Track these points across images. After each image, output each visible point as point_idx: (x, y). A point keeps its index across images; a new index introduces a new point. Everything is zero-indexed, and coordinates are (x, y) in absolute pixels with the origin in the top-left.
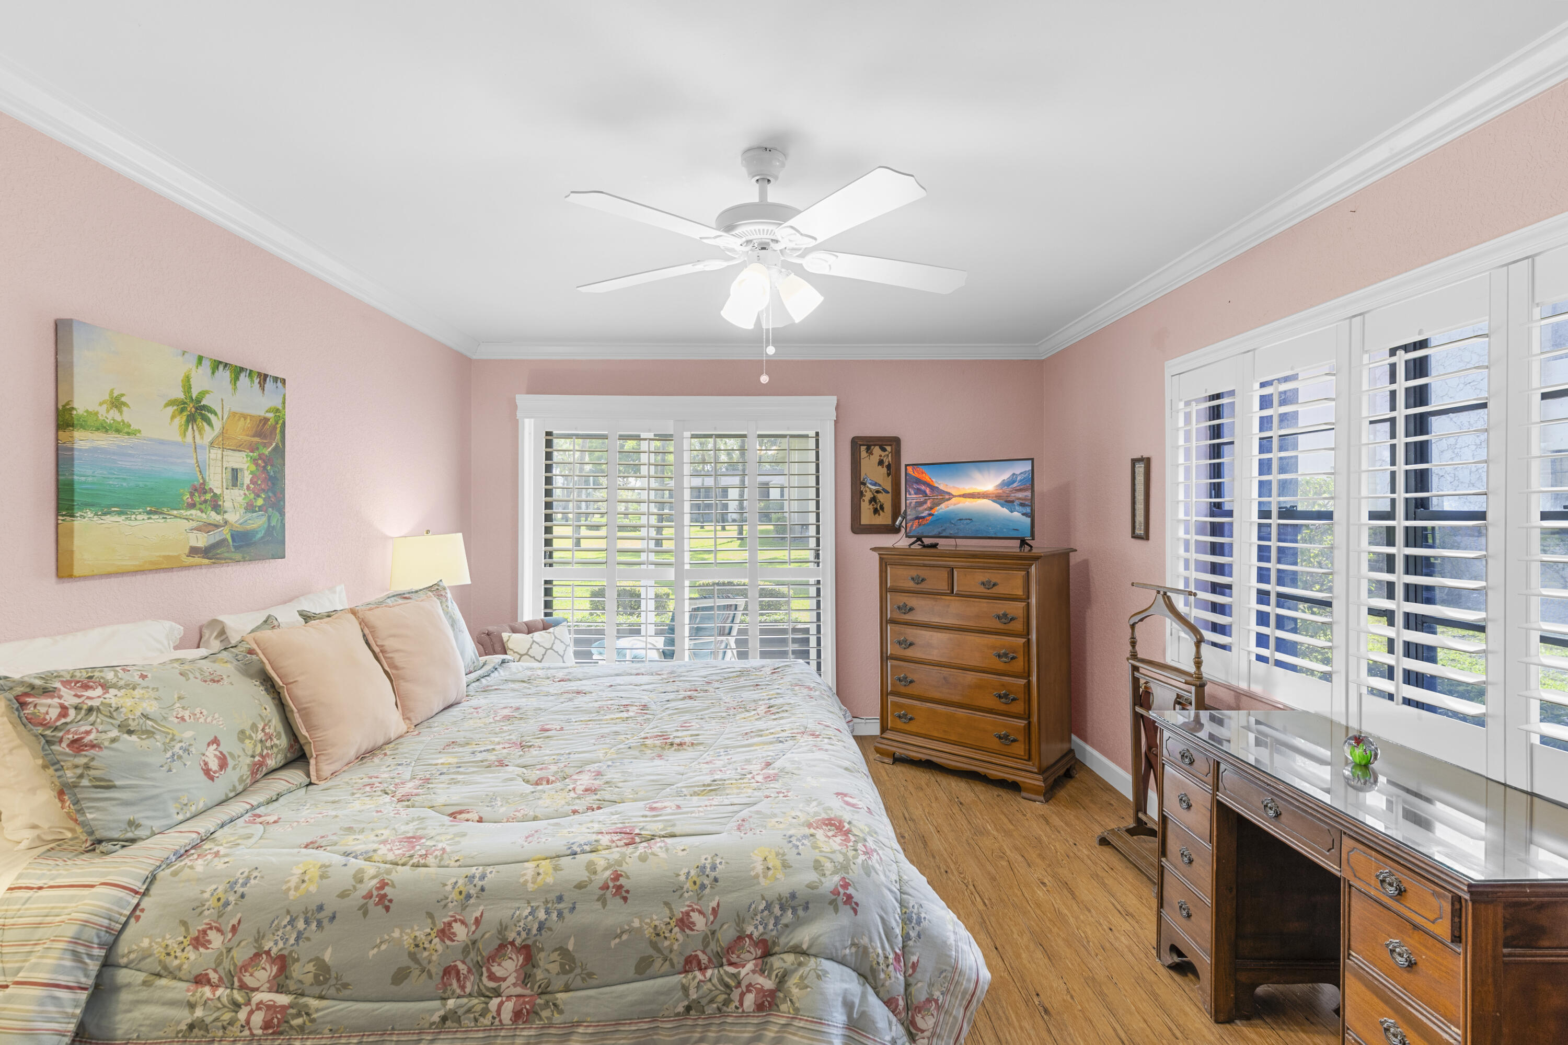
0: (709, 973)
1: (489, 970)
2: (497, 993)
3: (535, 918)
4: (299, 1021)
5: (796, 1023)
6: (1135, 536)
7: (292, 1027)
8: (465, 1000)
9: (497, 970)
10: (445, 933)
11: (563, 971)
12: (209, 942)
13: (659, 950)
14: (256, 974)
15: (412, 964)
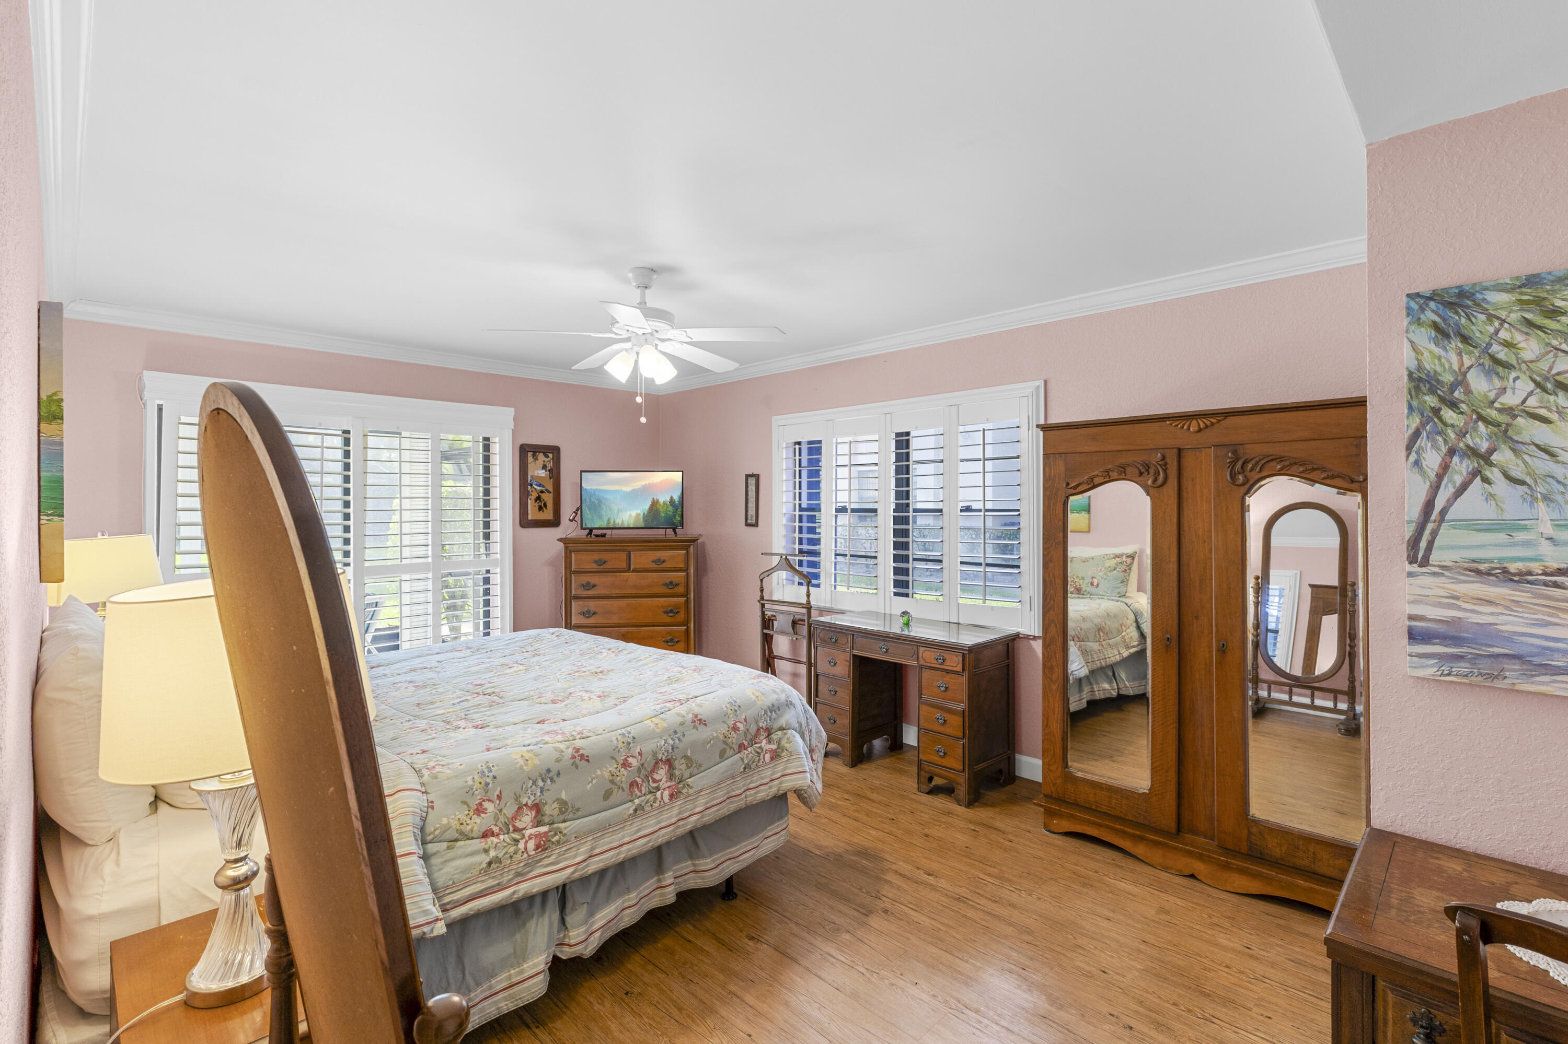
0: (749, 749)
1: (652, 778)
2: (658, 789)
3: (668, 744)
4: (557, 838)
5: (792, 758)
6: (747, 525)
7: (553, 843)
8: (644, 798)
9: (656, 777)
10: (626, 765)
11: (688, 767)
12: (486, 809)
13: (727, 744)
14: (523, 819)
15: (613, 787)
